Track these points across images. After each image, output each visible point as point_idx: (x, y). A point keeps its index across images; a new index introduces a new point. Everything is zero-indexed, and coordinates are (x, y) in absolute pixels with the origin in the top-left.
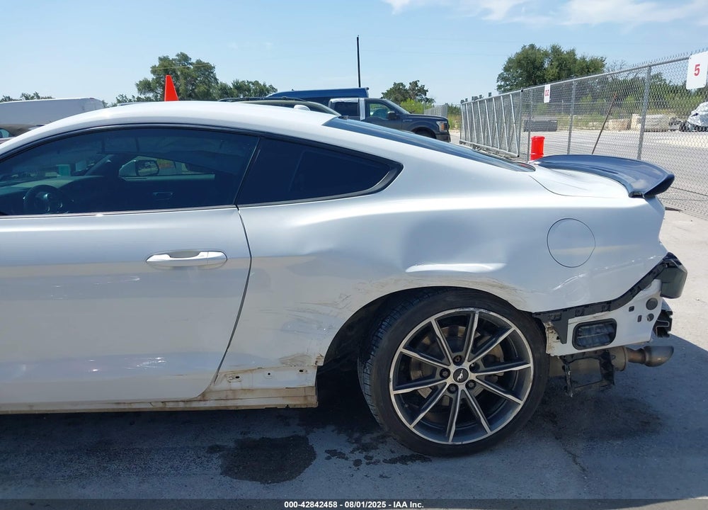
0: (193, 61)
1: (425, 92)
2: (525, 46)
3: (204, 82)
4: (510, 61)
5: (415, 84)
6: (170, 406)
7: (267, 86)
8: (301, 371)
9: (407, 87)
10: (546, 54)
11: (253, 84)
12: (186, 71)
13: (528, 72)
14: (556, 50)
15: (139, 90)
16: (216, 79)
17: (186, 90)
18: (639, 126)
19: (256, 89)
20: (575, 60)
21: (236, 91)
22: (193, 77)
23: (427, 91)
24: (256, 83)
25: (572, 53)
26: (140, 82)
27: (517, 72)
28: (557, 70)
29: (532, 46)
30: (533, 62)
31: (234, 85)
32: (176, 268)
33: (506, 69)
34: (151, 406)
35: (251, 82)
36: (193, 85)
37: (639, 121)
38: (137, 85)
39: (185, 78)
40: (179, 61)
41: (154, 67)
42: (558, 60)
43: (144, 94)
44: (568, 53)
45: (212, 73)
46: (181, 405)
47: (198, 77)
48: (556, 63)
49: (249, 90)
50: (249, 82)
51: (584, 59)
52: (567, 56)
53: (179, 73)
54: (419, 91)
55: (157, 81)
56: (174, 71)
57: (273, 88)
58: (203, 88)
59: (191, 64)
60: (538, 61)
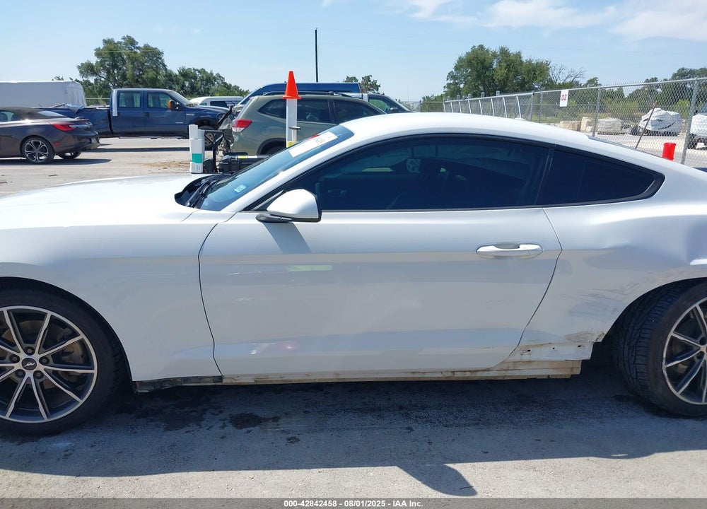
0: (141, 45)
1: (377, 87)
2: (474, 47)
3: (152, 68)
4: (461, 60)
5: (368, 78)
6: (458, 376)
7: (214, 75)
8: (579, 346)
9: (360, 81)
10: (494, 55)
11: (199, 72)
12: (133, 55)
13: (478, 72)
14: (504, 52)
15: (81, 72)
16: (164, 66)
17: (133, 75)
18: (589, 128)
19: (203, 77)
20: (522, 62)
21: (182, 78)
22: (140, 62)
23: (379, 86)
24: (202, 71)
25: (518, 55)
26: (82, 64)
27: (467, 71)
28: (506, 71)
29: (481, 47)
30: (483, 62)
31: (180, 72)
32: (497, 257)
33: (457, 68)
34: (441, 376)
35: (197, 70)
36: (141, 70)
37: (589, 124)
38: (79, 67)
39: (133, 63)
40: (125, 44)
41: (98, 50)
42: (506, 62)
43: (86, 77)
44: (514, 55)
45: (161, 58)
46: (468, 374)
47: (146, 62)
48: (504, 65)
49: (195, 78)
50: (195, 70)
51: (530, 62)
52: (514, 58)
53: (125, 57)
54: (371, 85)
55: (102, 64)
56: (120, 54)
57: (220, 77)
58: (151, 74)
59: (138, 48)
60: (487, 61)
